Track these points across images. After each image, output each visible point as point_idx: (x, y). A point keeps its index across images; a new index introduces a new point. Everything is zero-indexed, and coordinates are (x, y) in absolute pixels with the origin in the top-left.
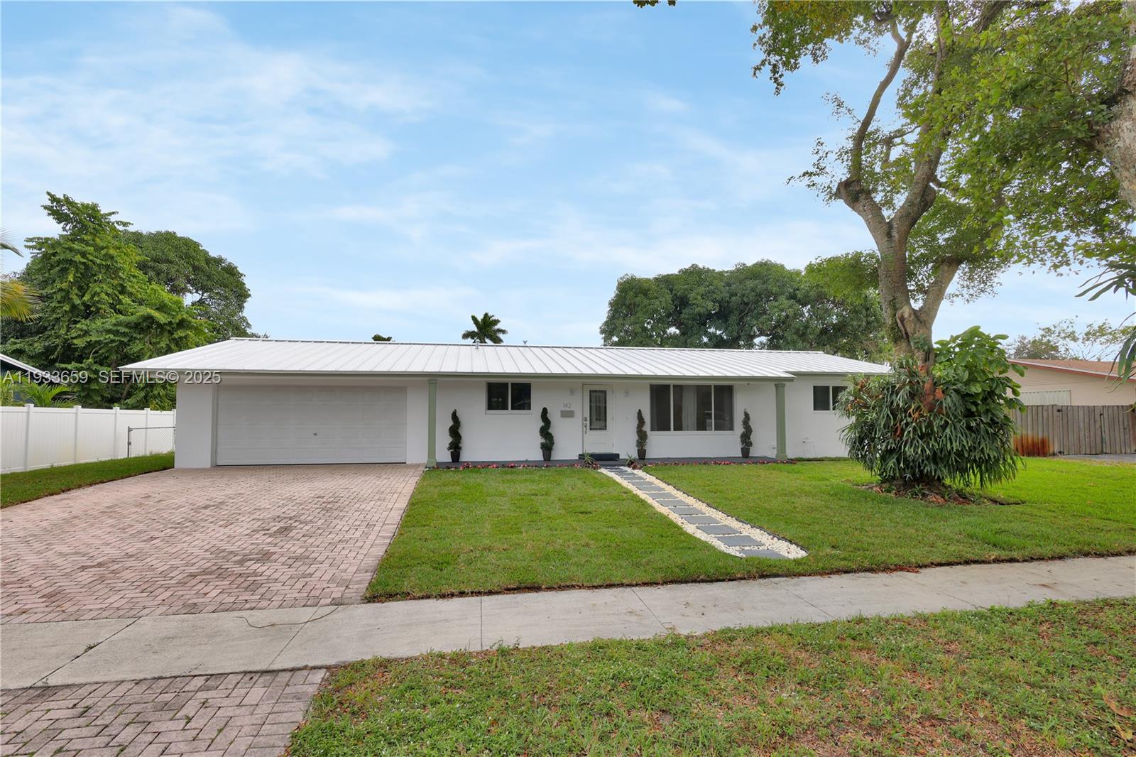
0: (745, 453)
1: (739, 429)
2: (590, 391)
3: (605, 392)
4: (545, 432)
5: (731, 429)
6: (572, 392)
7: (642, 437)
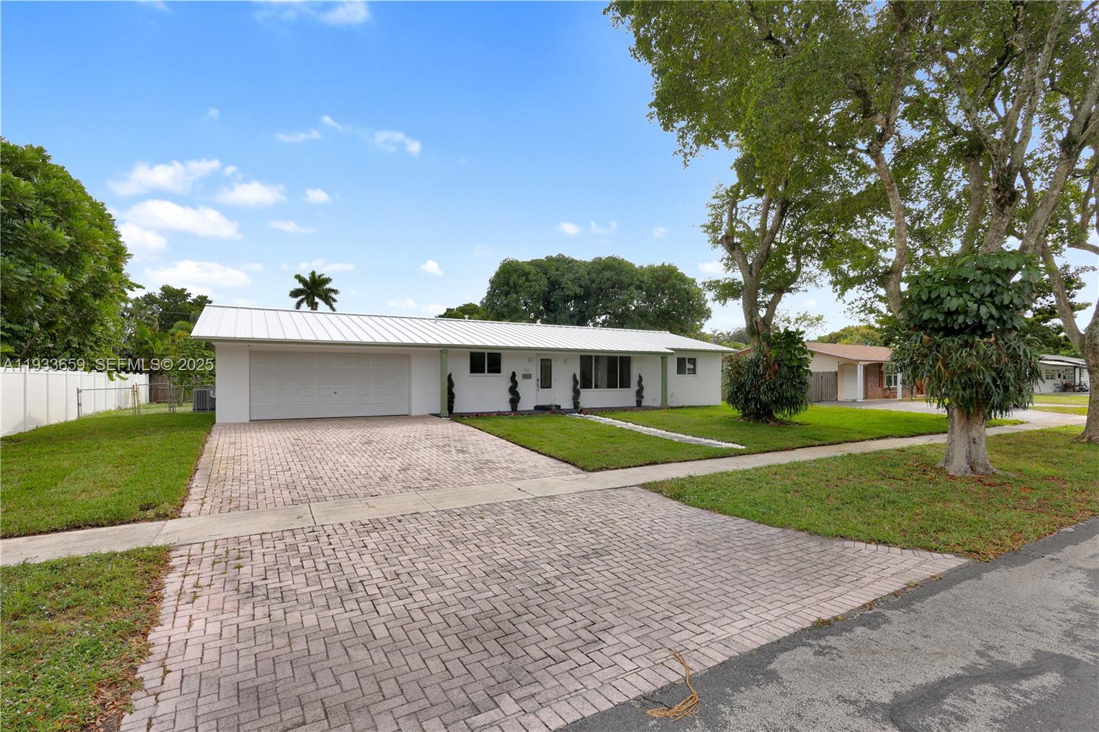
0: (639, 403)
1: (634, 387)
2: (542, 360)
3: (550, 360)
4: (513, 390)
5: (629, 387)
6: (530, 360)
7: (577, 393)
